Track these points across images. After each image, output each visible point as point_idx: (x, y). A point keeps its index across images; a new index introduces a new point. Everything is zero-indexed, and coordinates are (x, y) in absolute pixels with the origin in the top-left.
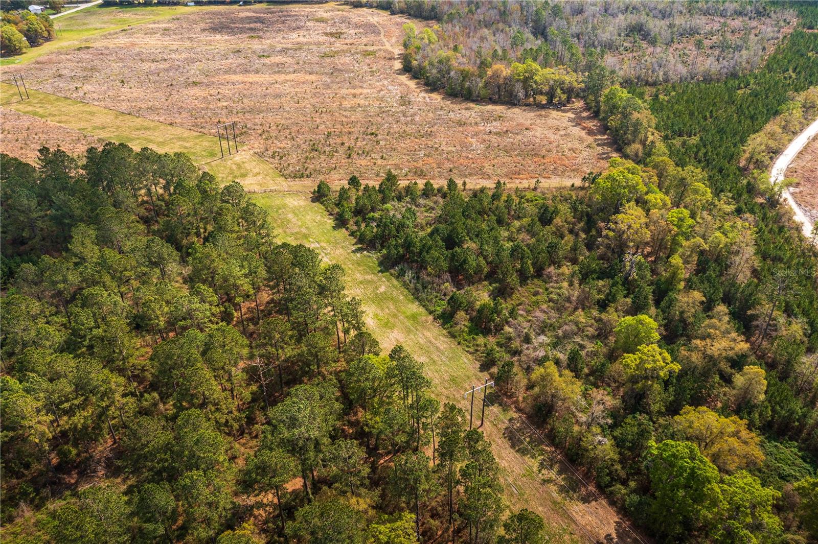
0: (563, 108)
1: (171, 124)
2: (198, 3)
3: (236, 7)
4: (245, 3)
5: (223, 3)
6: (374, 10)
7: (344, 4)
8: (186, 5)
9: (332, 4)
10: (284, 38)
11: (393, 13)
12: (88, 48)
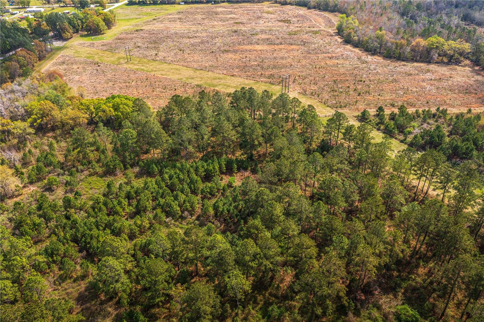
0: (460, 64)
1: (233, 76)
2: (186, 3)
3: (210, 5)
4: (216, 2)
5: (201, 3)
6: (294, 7)
7: (274, 3)
8: (179, 4)
9: (266, 3)
10: (256, 23)
11: (309, 8)
12: (142, 30)
